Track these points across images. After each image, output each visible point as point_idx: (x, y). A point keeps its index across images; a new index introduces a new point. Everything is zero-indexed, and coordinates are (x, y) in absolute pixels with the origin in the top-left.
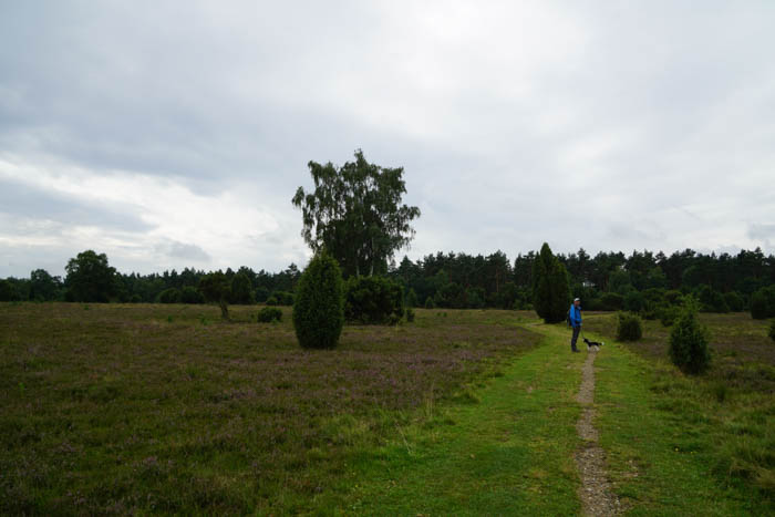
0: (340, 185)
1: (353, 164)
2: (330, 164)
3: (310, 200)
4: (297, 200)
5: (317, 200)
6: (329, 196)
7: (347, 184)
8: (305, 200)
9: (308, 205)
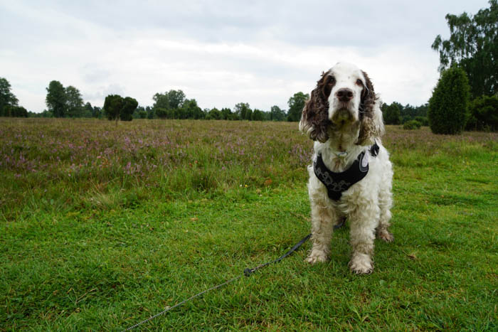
0: (473, 29)
1: (487, 10)
2: (465, 14)
3: (446, 45)
4: (435, 46)
5: (452, 44)
6: (462, 40)
7: (480, 27)
8: (442, 45)
9: (444, 49)
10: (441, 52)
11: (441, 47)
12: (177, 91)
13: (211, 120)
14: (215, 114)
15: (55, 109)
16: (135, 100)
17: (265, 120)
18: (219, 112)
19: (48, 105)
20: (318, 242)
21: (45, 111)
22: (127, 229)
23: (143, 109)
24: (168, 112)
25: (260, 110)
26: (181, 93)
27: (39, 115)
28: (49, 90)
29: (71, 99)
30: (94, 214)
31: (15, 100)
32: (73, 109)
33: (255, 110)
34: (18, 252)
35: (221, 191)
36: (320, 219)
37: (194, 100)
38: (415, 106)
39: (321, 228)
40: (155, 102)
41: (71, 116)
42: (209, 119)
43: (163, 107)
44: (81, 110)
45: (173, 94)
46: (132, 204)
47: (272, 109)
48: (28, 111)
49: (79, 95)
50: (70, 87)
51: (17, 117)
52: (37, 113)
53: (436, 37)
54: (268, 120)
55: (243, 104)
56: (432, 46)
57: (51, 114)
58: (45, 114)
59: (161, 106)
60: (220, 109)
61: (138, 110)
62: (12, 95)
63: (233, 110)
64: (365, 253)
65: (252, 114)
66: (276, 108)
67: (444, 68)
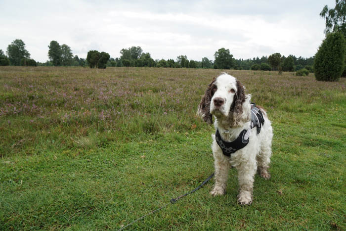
3: (332, 13)
4: (323, 14)
5: (336, 12)
8: (328, 13)
9: (329, 16)
10: (327, 19)
11: (327, 15)
12: (137, 47)
13: (160, 68)
14: (163, 64)
15: (54, 60)
16: (108, 54)
17: (198, 67)
18: (166, 62)
19: (50, 58)
20: (218, 181)
21: (48, 62)
22: (100, 164)
23: (113, 60)
24: (130, 62)
25: (194, 60)
26: (139, 48)
27: (44, 65)
28: (50, 48)
29: (65, 53)
30: (80, 152)
31: (28, 54)
32: (67, 60)
33: (191, 61)
34: (34, 181)
35: (162, 134)
36: (219, 167)
37: (149, 53)
38: (306, 58)
39: (220, 173)
40: (122, 55)
41: (65, 65)
42: (159, 67)
43: (127, 59)
44: (71, 61)
45: (134, 49)
46: (103, 144)
47: (203, 60)
48: (37, 62)
49: (70, 50)
50: (64, 45)
51: (30, 66)
52: (42, 63)
53: (324, 7)
54: (200, 67)
55: (182, 56)
56: (321, 14)
57: (52, 63)
58: (47, 64)
59: (126, 58)
60: (166, 60)
61: (110, 61)
62: (26, 51)
63: (176, 60)
64: (248, 191)
65: (189, 64)
66: (206, 59)
67: (329, 30)
